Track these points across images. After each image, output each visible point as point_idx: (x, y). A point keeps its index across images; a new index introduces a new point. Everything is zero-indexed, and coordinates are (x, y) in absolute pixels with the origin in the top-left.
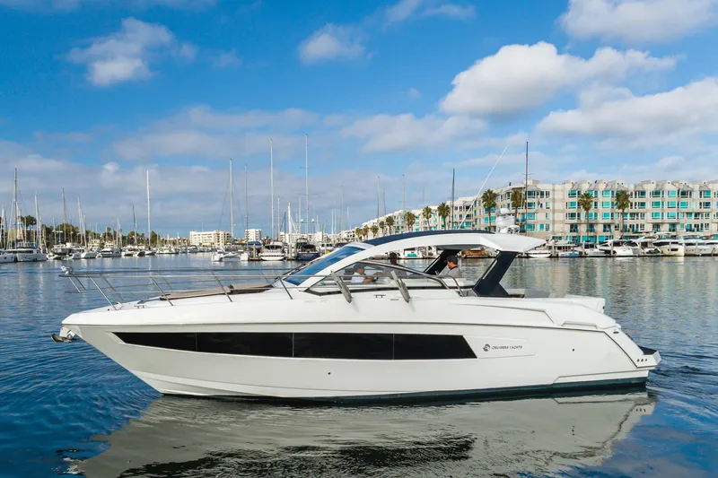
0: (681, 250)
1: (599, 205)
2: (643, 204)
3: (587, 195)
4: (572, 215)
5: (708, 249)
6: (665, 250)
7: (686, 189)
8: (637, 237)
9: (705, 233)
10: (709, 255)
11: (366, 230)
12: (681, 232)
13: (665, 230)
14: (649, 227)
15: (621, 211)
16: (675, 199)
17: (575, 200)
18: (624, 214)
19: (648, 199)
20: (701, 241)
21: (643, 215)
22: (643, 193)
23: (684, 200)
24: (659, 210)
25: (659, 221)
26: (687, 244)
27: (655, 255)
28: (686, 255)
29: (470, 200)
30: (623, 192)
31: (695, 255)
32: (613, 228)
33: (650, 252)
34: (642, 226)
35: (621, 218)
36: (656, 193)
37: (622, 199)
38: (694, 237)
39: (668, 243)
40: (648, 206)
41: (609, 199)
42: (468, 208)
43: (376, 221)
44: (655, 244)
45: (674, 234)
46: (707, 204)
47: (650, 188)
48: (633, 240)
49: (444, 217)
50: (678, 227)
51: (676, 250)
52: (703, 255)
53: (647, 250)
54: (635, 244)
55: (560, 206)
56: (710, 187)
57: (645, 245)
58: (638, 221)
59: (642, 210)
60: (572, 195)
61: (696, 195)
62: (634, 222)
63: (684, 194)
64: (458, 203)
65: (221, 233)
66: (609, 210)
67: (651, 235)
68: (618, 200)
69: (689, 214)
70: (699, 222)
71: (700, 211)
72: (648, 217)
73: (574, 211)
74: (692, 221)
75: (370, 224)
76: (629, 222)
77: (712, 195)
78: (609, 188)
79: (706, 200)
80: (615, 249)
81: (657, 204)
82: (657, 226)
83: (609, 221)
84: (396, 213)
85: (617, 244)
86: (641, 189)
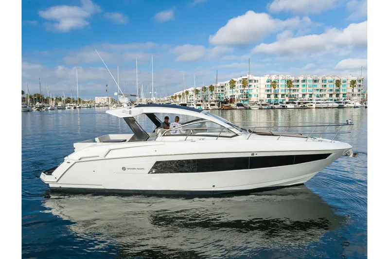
0: (314, 106)
1: (280, 86)
2: (298, 86)
3: (274, 82)
4: (268, 90)
5: (326, 105)
6: (307, 105)
7: (316, 79)
8: (296, 100)
9: (324, 98)
10: (326, 108)
11: (176, 97)
12: (314, 98)
13: (307, 97)
14: (301, 96)
15: (289, 88)
16: (312, 83)
17: (270, 84)
18: (290, 90)
19: (300, 84)
20: (322, 102)
21: (298, 90)
22: (298, 81)
23: (316, 84)
24: (305, 88)
25: (305, 93)
26: (317, 103)
27: (304, 108)
28: (316, 108)
29: (223, 83)
30: (290, 80)
31: (320, 108)
32: (285, 96)
33: (301, 106)
34: (298, 95)
35: (289, 91)
36: (304, 81)
37: (289, 83)
38: (320, 100)
39: (309, 103)
40: (300, 86)
41: (284, 83)
42: (222, 87)
43: (180, 92)
44: (304, 103)
45: (311, 98)
46: (325, 86)
47: (301, 78)
48: (295, 102)
49: (212, 91)
50: (313, 96)
51: (312, 105)
52: (324, 108)
53: (300, 106)
54: (295, 103)
55: (263, 86)
56: (326, 78)
57: (299, 103)
58: (297, 93)
59: (297, 88)
60: (268, 82)
61: (320, 82)
62: (294, 93)
63: (315, 81)
64: (218, 85)
65: (109, 98)
66: (284, 88)
67: (302, 99)
68: (288, 84)
69: (317, 90)
70: (322, 93)
71: (322, 88)
72: (300, 91)
73: (269, 89)
74: (319, 93)
75: (177, 94)
76: (292, 93)
77: (327, 82)
78: (284, 78)
79: (325, 84)
80: (287, 105)
81: (304, 85)
82: (304, 95)
83: (284, 93)
84: (189, 89)
85: (287, 103)
86: (297, 79)
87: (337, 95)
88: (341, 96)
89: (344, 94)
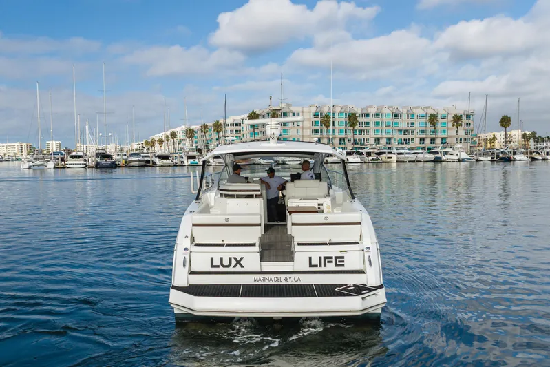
0: (394, 158)
1: (336, 124)
2: (368, 123)
3: (327, 116)
4: (317, 131)
5: (413, 157)
6: (383, 157)
7: (398, 112)
8: (364, 148)
9: (411, 145)
10: (414, 162)
11: (153, 143)
12: (395, 144)
13: (383, 142)
14: (372, 141)
15: (352, 128)
16: (390, 119)
17: (319, 119)
18: (354, 131)
19: (371, 120)
20: (408, 151)
21: (368, 131)
22: (367, 115)
23: (396, 120)
24: (378, 128)
25: (379, 136)
26: (398, 154)
27: (376, 162)
28: (397, 162)
29: (238, 118)
30: (353, 114)
31: (403, 162)
32: (346, 141)
33: (373, 159)
34: (368, 140)
35: (352, 134)
36: (377, 115)
37: (352, 119)
38: (403, 148)
39: (385, 153)
40: (371, 125)
41: (343, 119)
42: (237, 125)
43: (161, 134)
44: (377, 154)
45: (390, 146)
46: (413, 124)
47: (372, 111)
48: (361, 151)
49: (218, 132)
50: (392, 141)
51: (391, 158)
52: (409, 162)
53: (371, 158)
54: (362, 154)
55: (307, 124)
56: (414, 111)
57: (369, 154)
58: (366, 136)
60: (316, 115)
61: (405, 117)
62: (362, 137)
63: (396, 116)
64: (229, 121)
65: (24, 144)
66: (343, 128)
67: (374, 146)
68: (349, 120)
69: (400, 131)
70: (407, 137)
71: (408, 129)
72: (372, 133)
73: (318, 128)
74: (402, 136)
75: (157, 137)
76: (358, 136)
77: (416, 117)
78: (343, 110)
79: (412, 121)
80: (348, 157)
81: (378, 123)
82: (377, 140)
83: (343, 136)
84: (178, 129)
85: (349, 154)
86: (365, 112)
87: (433, 141)
88: (439, 141)
89: (442, 139)
